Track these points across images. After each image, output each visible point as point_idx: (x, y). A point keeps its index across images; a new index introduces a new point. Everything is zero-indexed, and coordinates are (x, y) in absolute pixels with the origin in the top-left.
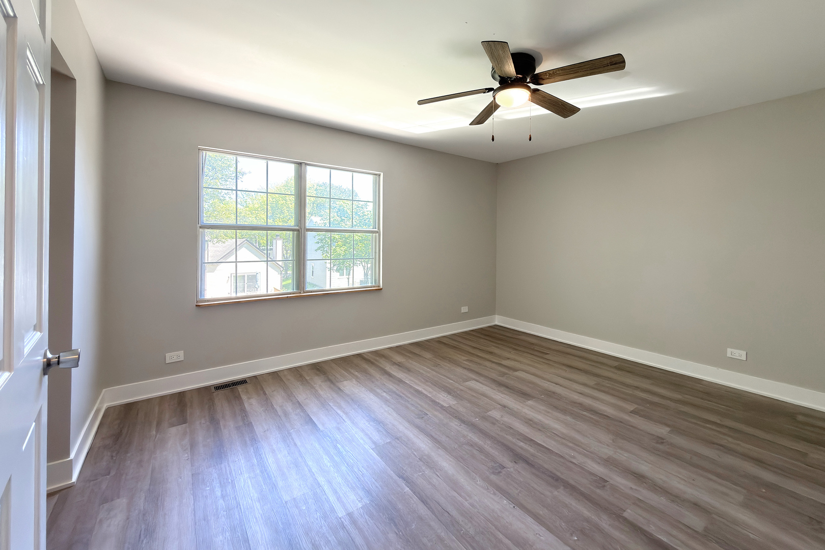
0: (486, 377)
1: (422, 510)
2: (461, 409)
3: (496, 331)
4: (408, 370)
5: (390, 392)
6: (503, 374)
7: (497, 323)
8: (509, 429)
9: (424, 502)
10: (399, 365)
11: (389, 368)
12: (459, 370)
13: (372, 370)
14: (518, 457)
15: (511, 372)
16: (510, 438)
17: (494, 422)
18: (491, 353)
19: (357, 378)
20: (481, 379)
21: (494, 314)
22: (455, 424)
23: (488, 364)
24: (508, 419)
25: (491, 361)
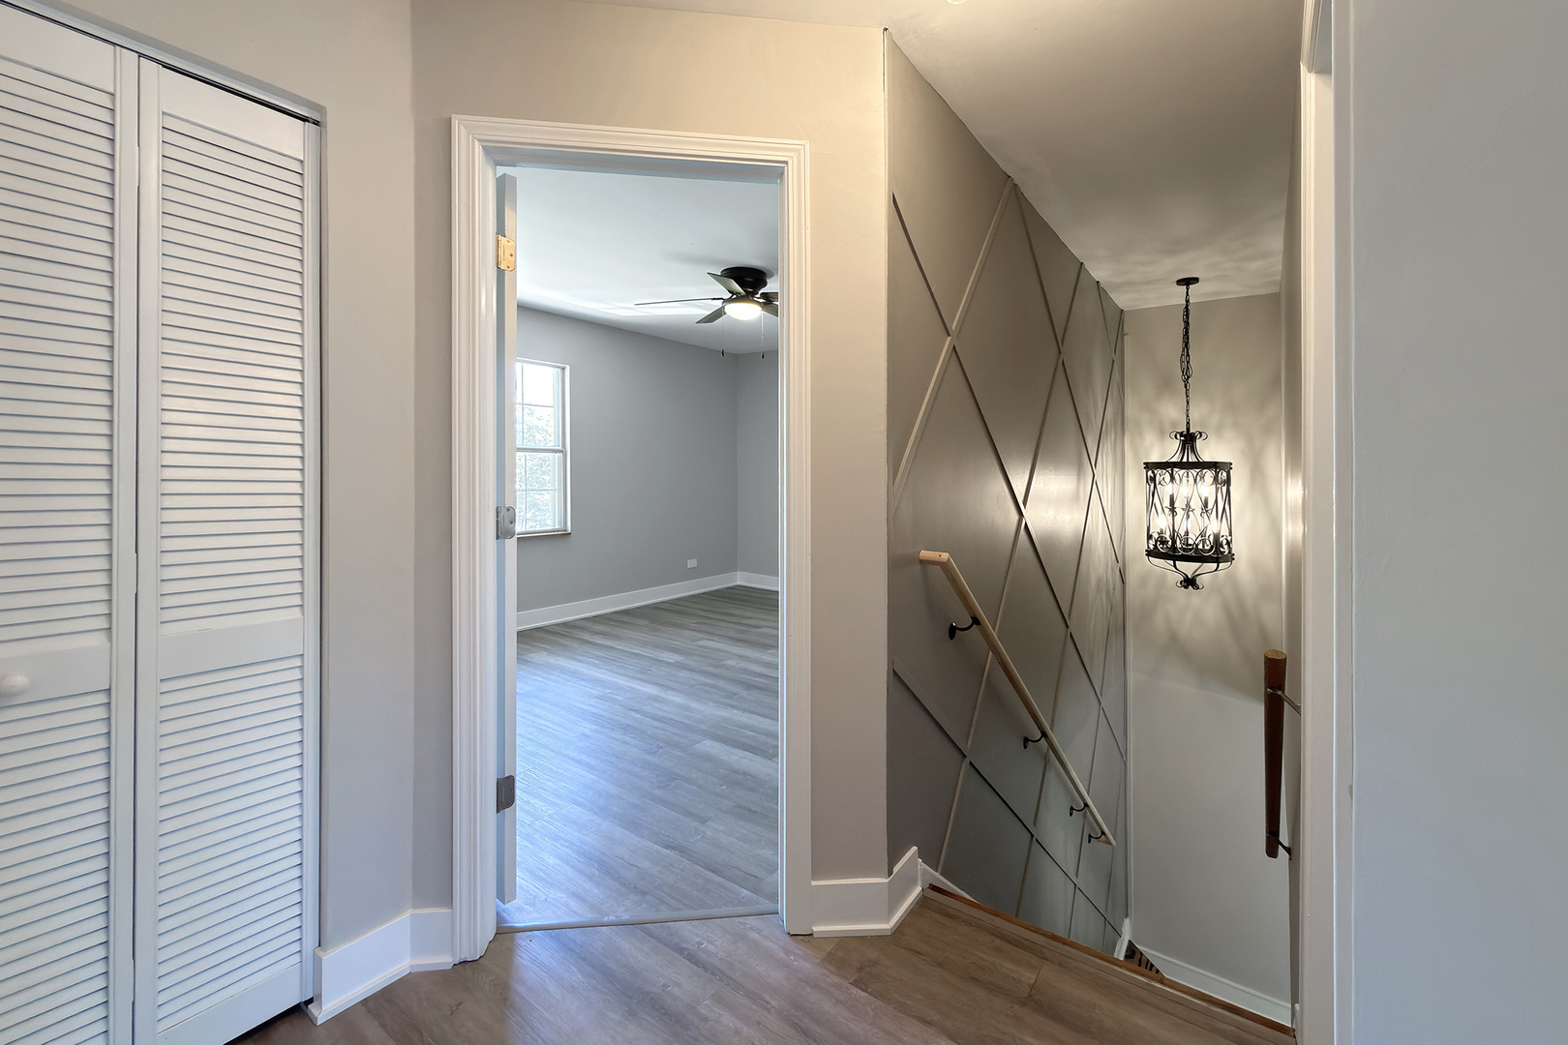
0: (719, 635)
1: (656, 724)
2: (691, 663)
3: (738, 592)
4: (618, 638)
5: (597, 657)
6: (744, 632)
7: (739, 583)
8: (746, 671)
9: (655, 719)
10: (604, 634)
11: (587, 637)
12: (686, 633)
13: (564, 641)
14: (749, 686)
15: (753, 630)
16: (744, 676)
17: (729, 668)
18: (727, 614)
19: (546, 650)
20: (715, 638)
21: (735, 570)
22: (684, 674)
23: (722, 624)
24: (743, 664)
25: (725, 621)
